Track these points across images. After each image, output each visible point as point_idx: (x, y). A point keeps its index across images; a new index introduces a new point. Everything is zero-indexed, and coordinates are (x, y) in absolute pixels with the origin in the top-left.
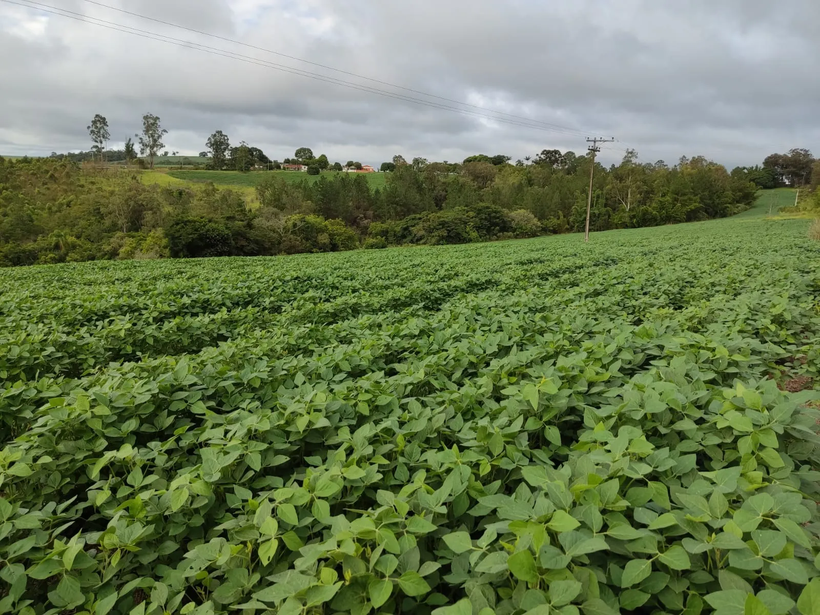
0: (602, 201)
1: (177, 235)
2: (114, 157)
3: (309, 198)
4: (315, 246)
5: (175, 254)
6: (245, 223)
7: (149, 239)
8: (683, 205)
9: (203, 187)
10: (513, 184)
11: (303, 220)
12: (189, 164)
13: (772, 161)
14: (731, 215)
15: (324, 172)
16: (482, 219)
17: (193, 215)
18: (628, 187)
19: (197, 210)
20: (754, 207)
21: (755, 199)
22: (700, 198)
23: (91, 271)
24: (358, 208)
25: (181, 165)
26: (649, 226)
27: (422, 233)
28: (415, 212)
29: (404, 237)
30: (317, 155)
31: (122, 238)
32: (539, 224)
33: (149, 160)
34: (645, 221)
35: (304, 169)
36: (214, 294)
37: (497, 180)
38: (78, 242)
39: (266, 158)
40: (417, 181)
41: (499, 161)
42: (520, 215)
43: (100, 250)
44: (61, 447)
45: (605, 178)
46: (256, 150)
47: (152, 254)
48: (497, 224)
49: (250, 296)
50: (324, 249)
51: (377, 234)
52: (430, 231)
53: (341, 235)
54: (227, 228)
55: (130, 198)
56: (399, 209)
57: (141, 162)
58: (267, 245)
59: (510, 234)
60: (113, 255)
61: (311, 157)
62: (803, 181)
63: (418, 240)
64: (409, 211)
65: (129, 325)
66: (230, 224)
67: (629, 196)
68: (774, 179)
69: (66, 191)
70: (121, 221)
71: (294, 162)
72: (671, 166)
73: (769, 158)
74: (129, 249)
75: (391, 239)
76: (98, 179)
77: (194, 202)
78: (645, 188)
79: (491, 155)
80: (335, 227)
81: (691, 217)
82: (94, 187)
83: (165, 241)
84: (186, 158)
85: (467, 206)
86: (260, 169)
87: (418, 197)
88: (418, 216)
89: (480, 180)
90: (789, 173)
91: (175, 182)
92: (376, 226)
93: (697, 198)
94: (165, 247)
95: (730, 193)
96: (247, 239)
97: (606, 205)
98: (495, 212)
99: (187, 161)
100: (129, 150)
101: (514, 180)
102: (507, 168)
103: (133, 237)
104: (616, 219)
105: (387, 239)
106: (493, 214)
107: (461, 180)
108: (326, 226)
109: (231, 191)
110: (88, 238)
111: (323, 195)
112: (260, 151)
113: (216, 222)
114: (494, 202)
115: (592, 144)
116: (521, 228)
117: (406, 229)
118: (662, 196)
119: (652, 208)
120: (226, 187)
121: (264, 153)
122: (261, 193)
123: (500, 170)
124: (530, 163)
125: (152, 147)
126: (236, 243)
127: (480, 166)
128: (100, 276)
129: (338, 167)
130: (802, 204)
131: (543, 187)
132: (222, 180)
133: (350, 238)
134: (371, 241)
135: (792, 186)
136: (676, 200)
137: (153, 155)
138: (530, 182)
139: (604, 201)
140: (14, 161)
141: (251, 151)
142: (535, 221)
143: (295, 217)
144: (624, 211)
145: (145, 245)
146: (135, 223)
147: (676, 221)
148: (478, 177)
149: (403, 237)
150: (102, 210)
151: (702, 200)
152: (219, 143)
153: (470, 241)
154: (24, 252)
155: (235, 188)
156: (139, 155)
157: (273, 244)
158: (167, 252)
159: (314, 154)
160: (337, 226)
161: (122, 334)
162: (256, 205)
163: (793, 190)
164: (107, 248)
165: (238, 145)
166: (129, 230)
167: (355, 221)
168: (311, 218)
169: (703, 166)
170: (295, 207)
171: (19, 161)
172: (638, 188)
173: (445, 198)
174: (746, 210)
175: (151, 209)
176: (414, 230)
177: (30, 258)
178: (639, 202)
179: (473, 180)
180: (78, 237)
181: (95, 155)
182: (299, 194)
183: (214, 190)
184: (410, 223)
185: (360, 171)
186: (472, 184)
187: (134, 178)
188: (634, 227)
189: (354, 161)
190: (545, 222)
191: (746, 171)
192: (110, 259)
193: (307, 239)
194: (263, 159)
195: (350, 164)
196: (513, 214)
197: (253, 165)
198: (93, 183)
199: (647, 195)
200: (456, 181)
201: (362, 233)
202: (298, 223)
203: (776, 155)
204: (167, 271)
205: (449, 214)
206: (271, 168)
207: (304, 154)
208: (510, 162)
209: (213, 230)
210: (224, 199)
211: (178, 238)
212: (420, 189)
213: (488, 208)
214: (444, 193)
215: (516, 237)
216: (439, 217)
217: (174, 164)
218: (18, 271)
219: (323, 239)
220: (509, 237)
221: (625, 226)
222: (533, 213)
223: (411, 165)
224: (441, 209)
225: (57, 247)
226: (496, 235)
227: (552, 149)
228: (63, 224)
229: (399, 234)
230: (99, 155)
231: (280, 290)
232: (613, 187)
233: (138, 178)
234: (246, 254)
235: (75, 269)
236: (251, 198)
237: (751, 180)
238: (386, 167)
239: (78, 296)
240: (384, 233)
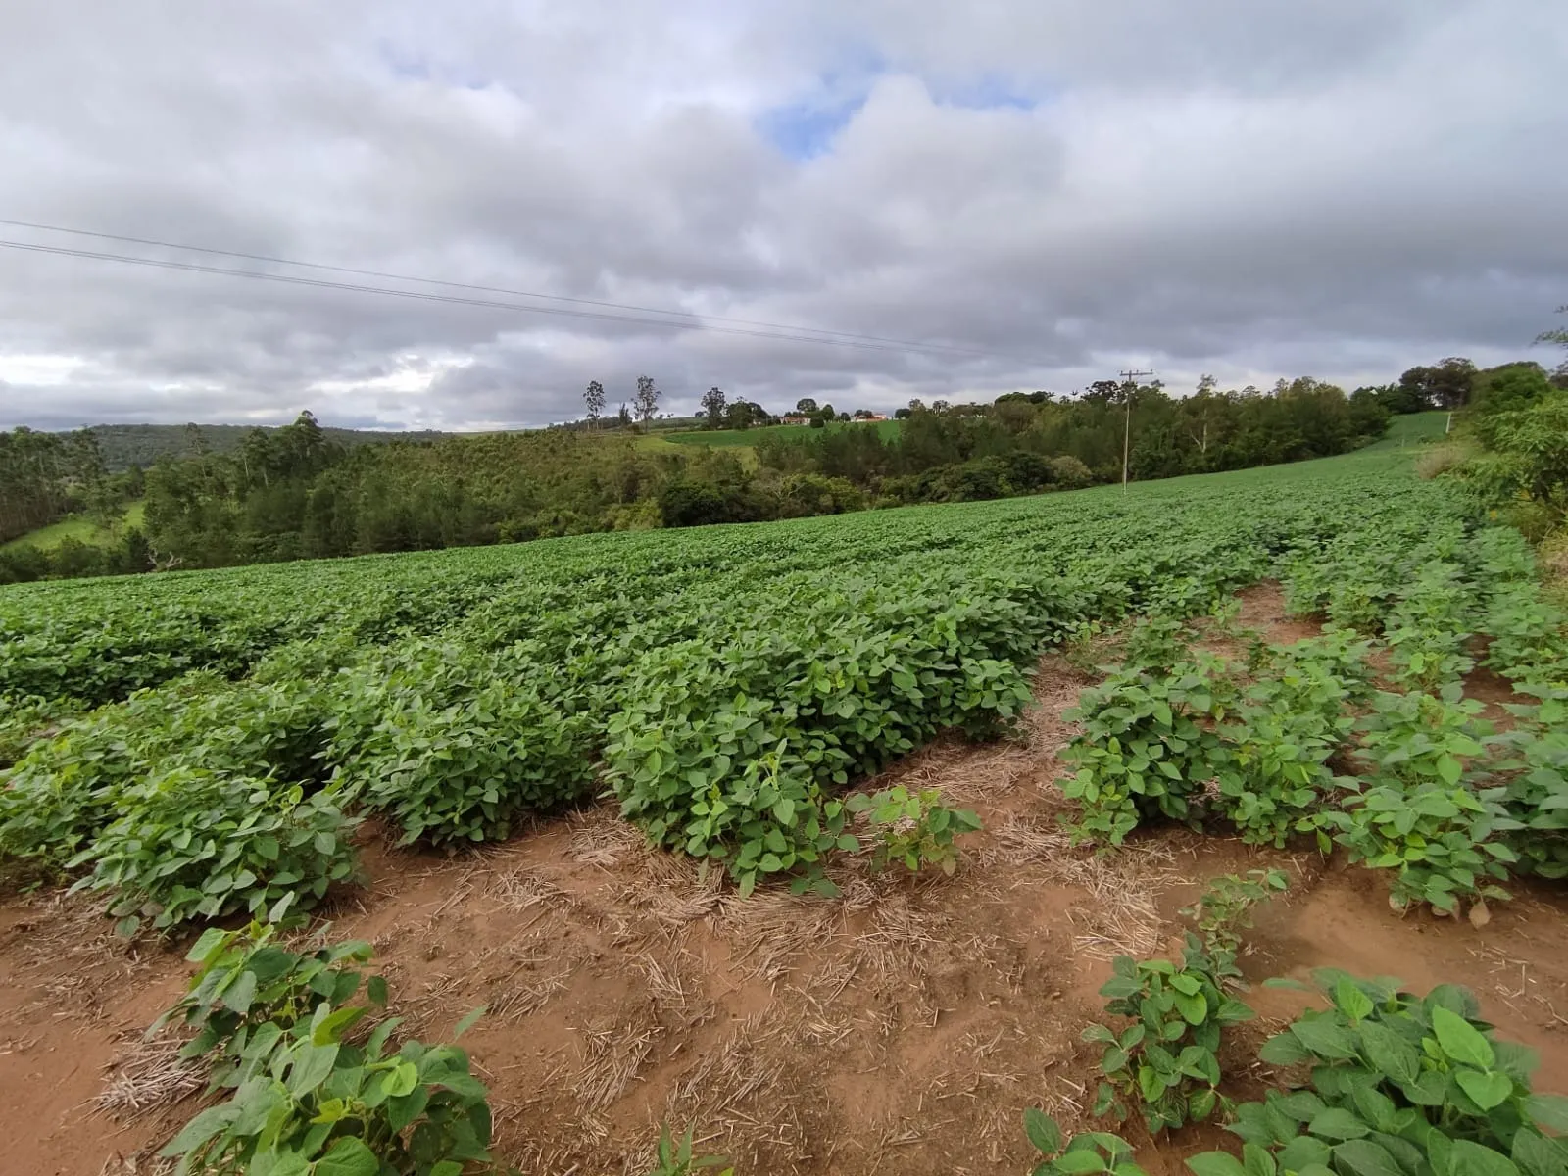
0: (1170, 441)
1: (670, 503)
2: (607, 424)
3: (812, 455)
4: (816, 509)
5: (668, 524)
6: (740, 487)
7: (643, 510)
8: (1280, 441)
9: (697, 450)
10: (1057, 425)
11: (802, 480)
12: (685, 425)
13: (1413, 377)
14: (1349, 451)
15: (829, 424)
16: (1016, 470)
17: (687, 482)
18: (1203, 423)
19: (692, 476)
20: (1387, 438)
21: (1386, 428)
22: (1303, 431)
23: (584, 543)
24: (868, 463)
25: (676, 428)
26: (1233, 469)
27: (944, 488)
28: (935, 465)
29: (922, 494)
30: (821, 405)
31: (618, 510)
32: (1089, 472)
33: (644, 425)
34: (1227, 463)
35: (807, 422)
36: (677, 556)
37: (1035, 421)
38: (576, 516)
39: (765, 413)
40: (937, 427)
41: (1039, 398)
42: (1063, 463)
43: (597, 523)
44: (552, 641)
45: (1174, 413)
46: (754, 405)
47: (646, 525)
48: (1035, 475)
49: (710, 559)
50: (826, 511)
51: (889, 493)
52: (953, 486)
53: (846, 495)
54: (721, 493)
55: (625, 468)
56: (916, 462)
57: (636, 428)
58: (764, 510)
59: (1053, 485)
60: (609, 527)
61: (814, 408)
62: (1460, 400)
63: (939, 497)
64: (928, 464)
65: (604, 582)
66: (724, 489)
67: (1205, 433)
68: (1417, 399)
69: (564, 464)
70: (618, 492)
71: (795, 415)
72: (1264, 393)
73: (1408, 372)
74: (624, 521)
75: (906, 497)
76: (594, 449)
77: (690, 467)
78: (1228, 423)
79: (1028, 392)
80: (838, 487)
81: (1291, 456)
82: (591, 458)
83: (658, 511)
84: (681, 419)
85: (998, 454)
86: (758, 426)
87: (940, 447)
88: (939, 469)
89: (1015, 422)
90: (1439, 391)
91: (668, 447)
92: (890, 483)
93: (1299, 432)
94: (659, 518)
95: (1347, 423)
96: (743, 505)
97: (1175, 446)
98: (1034, 460)
99: (682, 423)
100: (624, 417)
101: (1057, 420)
102: (1049, 407)
103: (629, 508)
104: (1188, 463)
105: (901, 497)
106: (1031, 463)
107: (992, 424)
108: (828, 486)
109: (727, 453)
110: (586, 512)
111: (826, 450)
112: (759, 406)
113: (709, 488)
114: (1033, 448)
115: (1127, 379)
116: (1067, 478)
117: (925, 484)
118: (1250, 431)
119: (1237, 446)
120: (722, 448)
121: (763, 408)
122: (759, 453)
123: (1040, 410)
124: (1077, 398)
125: (646, 411)
126: (731, 510)
127: (1015, 406)
128: (592, 548)
129: (845, 417)
130: (1459, 431)
131: (1095, 427)
132: (719, 441)
133: (856, 498)
134: (883, 500)
135: (1443, 408)
136: (1270, 436)
137: (648, 419)
138: (1078, 423)
139: (1173, 441)
140: (515, 436)
141: (748, 406)
142: (1084, 469)
143: (794, 478)
144: (1199, 452)
145: (639, 517)
146: (631, 495)
147: (1269, 461)
148: (1013, 420)
149: (920, 495)
150: (600, 480)
151: (1305, 435)
152: (714, 401)
153: (1003, 496)
154: (525, 528)
155: (731, 449)
156: (634, 421)
157: (771, 508)
158: (660, 522)
159: (818, 405)
160: (841, 485)
161: (599, 589)
162: (755, 466)
163: (1446, 413)
164: (603, 521)
165: (735, 402)
166: (624, 502)
167: (865, 476)
168: (813, 478)
169: (1310, 389)
170: (795, 466)
171: (520, 436)
172: (1218, 422)
173: (973, 446)
174: (1372, 443)
175: (648, 478)
176: (934, 485)
177: (531, 534)
178: (1219, 440)
179: (1006, 424)
180: (576, 511)
181: (591, 424)
182: (800, 451)
183: (710, 453)
184: (929, 478)
185: (870, 420)
186: (1004, 428)
187: (629, 445)
188: (1211, 471)
189: (864, 409)
190: (1097, 470)
191: (1374, 392)
192: (607, 532)
193: (808, 502)
194: (761, 414)
195: (859, 413)
196: (1056, 462)
197: (750, 422)
198: (589, 454)
199: (1229, 433)
200: (984, 425)
201: (874, 492)
202: (798, 484)
203: (1419, 368)
204: (650, 541)
205: (976, 466)
206: (770, 424)
207: (807, 405)
208: (1052, 399)
209: (707, 496)
210: (720, 461)
211: (673, 506)
212: (942, 437)
213: (1024, 455)
214: (971, 440)
215: (1061, 489)
216: (964, 469)
217: (667, 427)
218: (520, 545)
219: (826, 500)
220: (1052, 490)
221: (1200, 471)
222: (1081, 459)
223: (930, 410)
224: (967, 458)
225: (556, 521)
226: (1035, 487)
227: (1105, 380)
228: (561, 498)
229: (916, 491)
230: (594, 424)
231: (738, 554)
232: (1184, 424)
233: (633, 445)
234: (741, 521)
235: (573, 542)
236: (748, 459)
237: (1380, 404)
238: (901, 413)
239: (572, 564)
240: (898, 491)
